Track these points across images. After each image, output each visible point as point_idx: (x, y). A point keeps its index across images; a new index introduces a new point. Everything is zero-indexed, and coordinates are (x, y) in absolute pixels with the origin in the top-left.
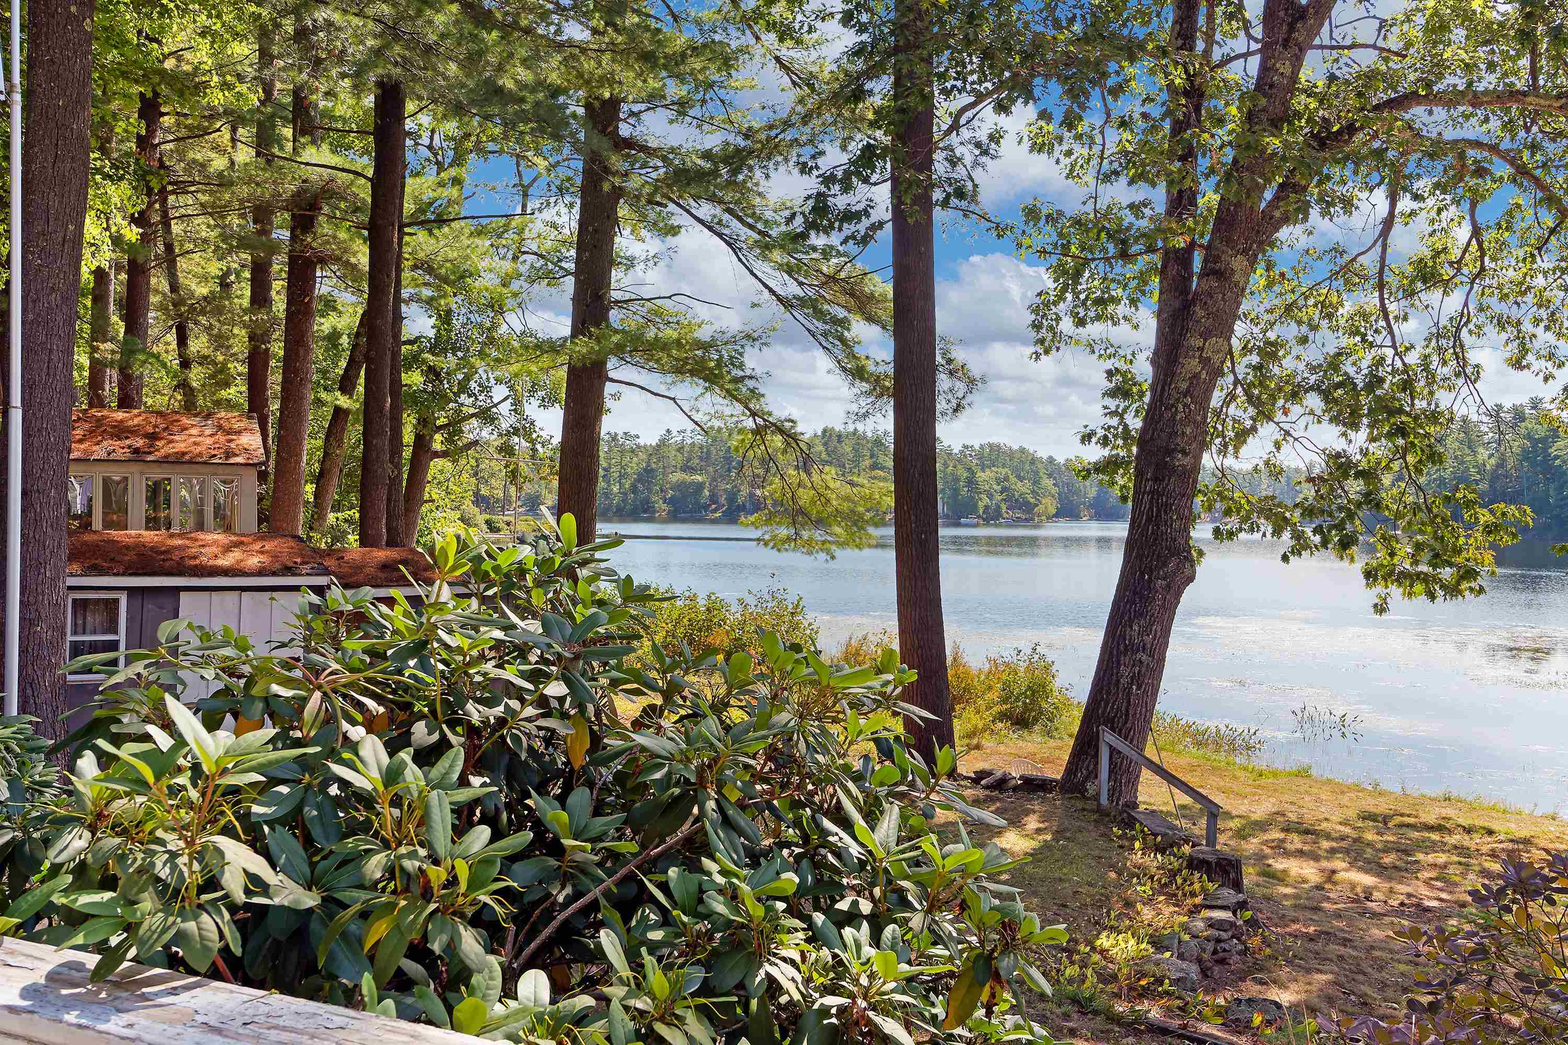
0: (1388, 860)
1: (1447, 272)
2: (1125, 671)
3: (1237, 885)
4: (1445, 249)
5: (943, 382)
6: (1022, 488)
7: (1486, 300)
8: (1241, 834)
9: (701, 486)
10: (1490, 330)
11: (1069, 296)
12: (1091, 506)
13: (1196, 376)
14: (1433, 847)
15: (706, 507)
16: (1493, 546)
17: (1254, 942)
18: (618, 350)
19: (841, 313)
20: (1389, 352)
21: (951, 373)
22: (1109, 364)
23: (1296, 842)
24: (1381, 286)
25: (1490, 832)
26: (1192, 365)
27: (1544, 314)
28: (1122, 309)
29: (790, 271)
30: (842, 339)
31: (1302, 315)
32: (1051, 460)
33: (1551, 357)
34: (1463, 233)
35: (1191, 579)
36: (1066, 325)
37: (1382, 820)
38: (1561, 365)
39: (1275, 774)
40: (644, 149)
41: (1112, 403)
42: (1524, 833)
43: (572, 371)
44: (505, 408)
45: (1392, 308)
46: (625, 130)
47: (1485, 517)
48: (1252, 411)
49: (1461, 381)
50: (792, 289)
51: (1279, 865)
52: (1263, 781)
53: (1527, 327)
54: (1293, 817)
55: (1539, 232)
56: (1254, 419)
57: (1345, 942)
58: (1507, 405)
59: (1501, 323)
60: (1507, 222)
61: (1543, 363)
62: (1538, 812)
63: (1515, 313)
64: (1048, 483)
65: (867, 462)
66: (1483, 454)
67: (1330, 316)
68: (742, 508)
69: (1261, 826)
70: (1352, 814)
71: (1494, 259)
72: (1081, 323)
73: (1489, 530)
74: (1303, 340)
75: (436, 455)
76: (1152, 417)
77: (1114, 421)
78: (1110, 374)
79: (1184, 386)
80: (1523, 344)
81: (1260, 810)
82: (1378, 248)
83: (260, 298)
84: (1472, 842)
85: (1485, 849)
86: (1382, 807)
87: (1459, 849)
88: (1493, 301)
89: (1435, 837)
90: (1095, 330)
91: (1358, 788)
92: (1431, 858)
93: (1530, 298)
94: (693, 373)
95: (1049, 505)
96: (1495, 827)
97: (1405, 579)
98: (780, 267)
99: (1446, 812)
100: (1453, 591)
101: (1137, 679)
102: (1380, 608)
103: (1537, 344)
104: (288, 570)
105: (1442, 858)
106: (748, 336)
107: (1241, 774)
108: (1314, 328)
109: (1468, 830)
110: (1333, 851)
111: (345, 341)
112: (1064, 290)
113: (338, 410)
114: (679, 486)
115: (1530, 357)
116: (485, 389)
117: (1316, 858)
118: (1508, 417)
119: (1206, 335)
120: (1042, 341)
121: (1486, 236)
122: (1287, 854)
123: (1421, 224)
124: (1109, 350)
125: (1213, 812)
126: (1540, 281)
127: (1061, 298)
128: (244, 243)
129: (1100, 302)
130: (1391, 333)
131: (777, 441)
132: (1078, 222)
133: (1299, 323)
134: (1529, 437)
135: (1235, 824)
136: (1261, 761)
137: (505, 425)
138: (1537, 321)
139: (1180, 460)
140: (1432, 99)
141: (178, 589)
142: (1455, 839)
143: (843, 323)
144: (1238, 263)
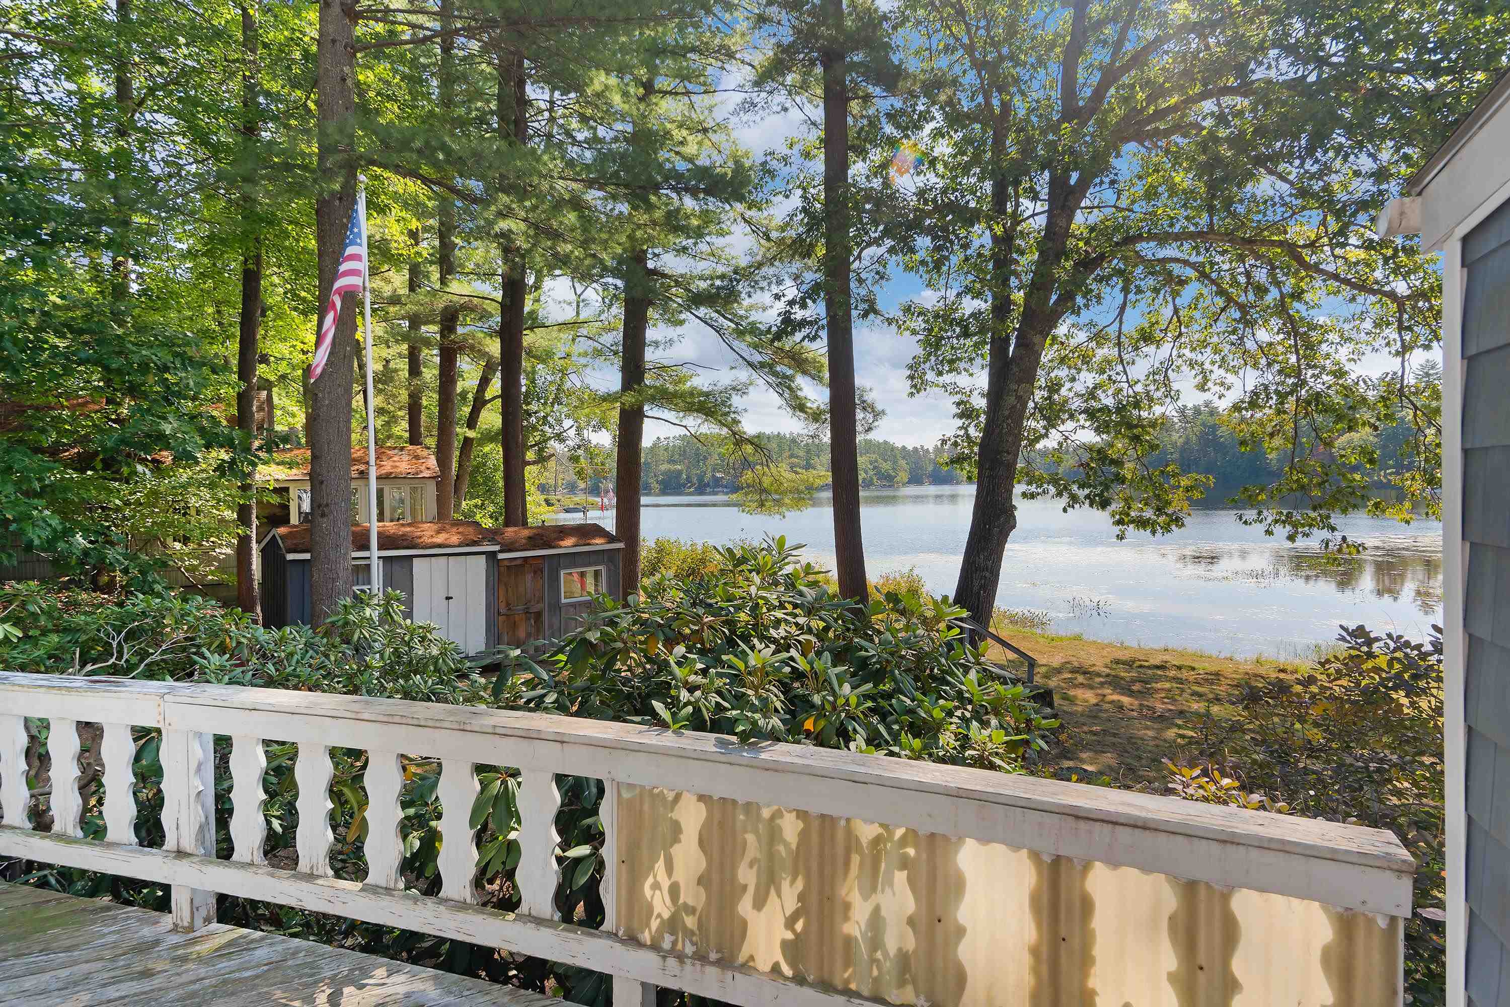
0: (1136, 687)
1: (1158, 335)
2: (976, 584)
3: (1051, 705)
4: (1157, 323)
5: (859, 415)
6: (886, 466)
7: (1183, 351)
8: (1046, 676)
9: (680, 473)
10: (1185, 368)
11: (933, 358)
12: (930, 476)
13: (1014, 407)
14: (1158, 679)
15: (684, 485)
16: (1188, 499)
17: (1063, 737)
18: (652, 400)
19: (789, 372)
20: (1126, 385)
21: (864, 409)
22: (957, 398)
23: (1081, 679)
24: (1119, 344)
25: (1193, 669)
26: (1012, 400)
27: (1217, 358)
28: (962, 365)
29: (756, 347)
30: (789, 388)
31: (1071, 363)
32: (904, 448)
33: (1222, 384)
34: (1168, 312)
35: (1014, 527)
36: (930, 376)
37: (1129, 664)
38: (1229, 388)
39: (1061, 639)
40: (664, 276)
41: (959, 423)
42: (1214, 669)
43: (623, 412)
44: (572, 433)
45: (1126, 357)
46: (650, 265)
47: (1184, 482)
48: (1043, 423)
49: (1168, 400)
50: (757, 358)
51: (1072, 693)
52: (1054, 643)
53: (1207, 366)
54: (1076, 664)
55: (1214, 309)
56: (1044, 427)
57: (1115, 735)
58: (1190, 405)
59: (1192, 364)
60: (1194, 304)
61: (1217, 388)
62: (1222, 656)
63: (1200, 358)
64: (903, 463)
65: (787, 454)
66: (1175, 436)
67: (1088, 363)
68: (708, 485)
69: (1058, 671)
70: (1108, 661)
71: (1187, 327)
72: (940, 374)
73: (1187, 489)
74: (1073, 380)
75: (529, 463)
76: (989, 430)
77: (962, 433)
78: (958, 404)
79: (1007, 413)
80: (1205, 377)
81: (1056, 662)
82: (1117, 324)
83: (415, 370)
84: (1184, 674)
85: (1191, 679)
86: (1125, 655)
87: (1175, 679)
88: (1187, 352)
89: (1159, 672)
90: (947, 378)
91: (1110, 645)
92: (1159, 685)
93: (1209, 350)
94: (698, 411)
95: (903, 476)
96: (1196, 665)
97: (1142, 523)
98: (749, 346)
99: (1165, 658)
100: (1167, 529)
101: (983, 587)
102: (1121, 537)
103: (1213, 377)
104: (474, 543)
105: (1168, 685)
106: (734, 389)
107: (1041, 640)
108: (1079, 371)
109: (1179, 668)
110: (1102, 684)
111: (470, 396)
112: (930, 354)
113: (467, 440)
114: (667, 473)
115: (1210, 384)
116: (559, 422)
117: (1091, 687)
118: (1189, 413)
119: (1020, 381)
120: (915, 386)
121: (1181, 313)
122: (1076, 686)
123: (1142, 306)
124: (955, 390)
125: (1032, 663)
126: (1215, 339)
127: (927, 360)
128: (405, 338)
129: (951, 362)
130: (1125, 373)
131: (749, 449)
132: (937, 316)
133: (1069, 368)
134: (1203, 424)
135: (1043, 670)
136: (1051, 631)
137: (570, 443)
138: (1213, 363)
139: (1006, 457)
140: (1149, 238)
141: (411, 557)
142: (1172, 673)
143: (791, 378)
144: (1037, 339)
